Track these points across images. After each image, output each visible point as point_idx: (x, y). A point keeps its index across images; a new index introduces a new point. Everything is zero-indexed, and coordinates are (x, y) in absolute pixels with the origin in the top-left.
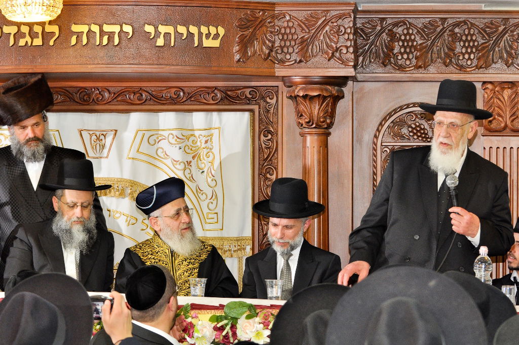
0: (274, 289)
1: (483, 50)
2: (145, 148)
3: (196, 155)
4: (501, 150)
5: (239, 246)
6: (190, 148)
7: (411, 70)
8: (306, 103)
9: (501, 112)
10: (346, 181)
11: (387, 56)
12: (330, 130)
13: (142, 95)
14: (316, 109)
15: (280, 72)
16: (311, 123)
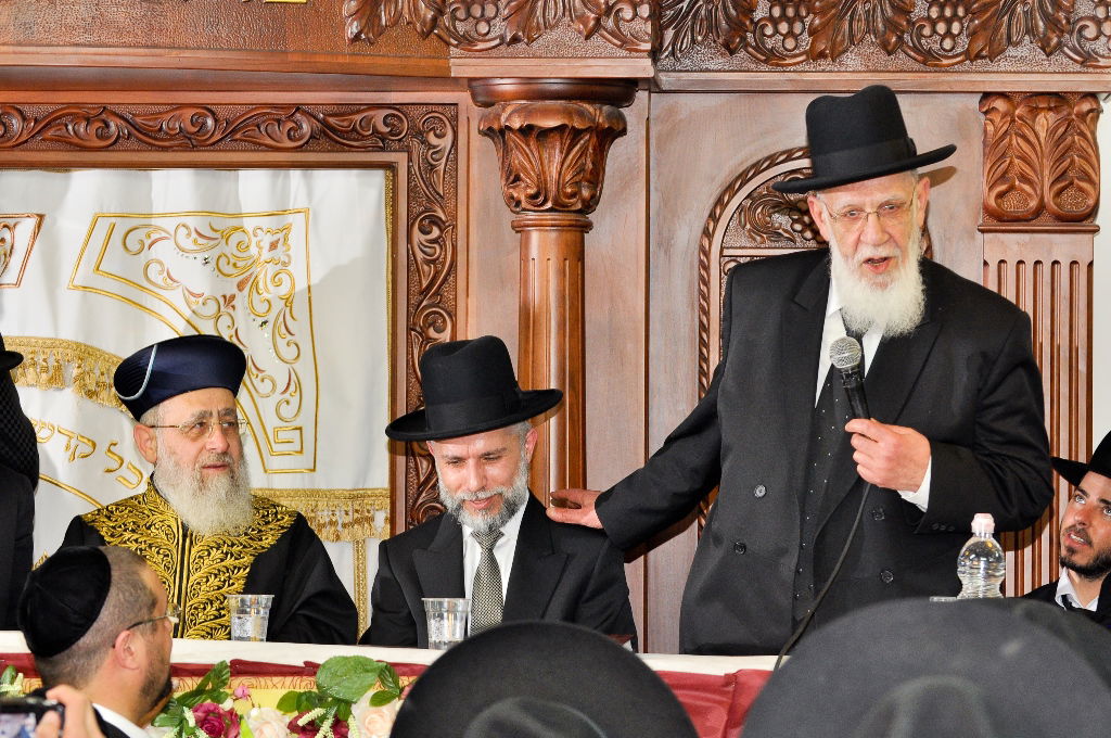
0: (445, 622)
1: (986, 11)
2: (115, 261)
3: (247, 279)
4: (1028, 269)
5: (357, 511)
6: (232, 261)
7: (798, 63)
8: (528, 146)
9: (1028, 170)
10: (630, 346)
11: (737, 27)
12: (591, 217)
13: (107, 126)
14: (554, 163)
15: (462, 65)
16: (541, 198)
